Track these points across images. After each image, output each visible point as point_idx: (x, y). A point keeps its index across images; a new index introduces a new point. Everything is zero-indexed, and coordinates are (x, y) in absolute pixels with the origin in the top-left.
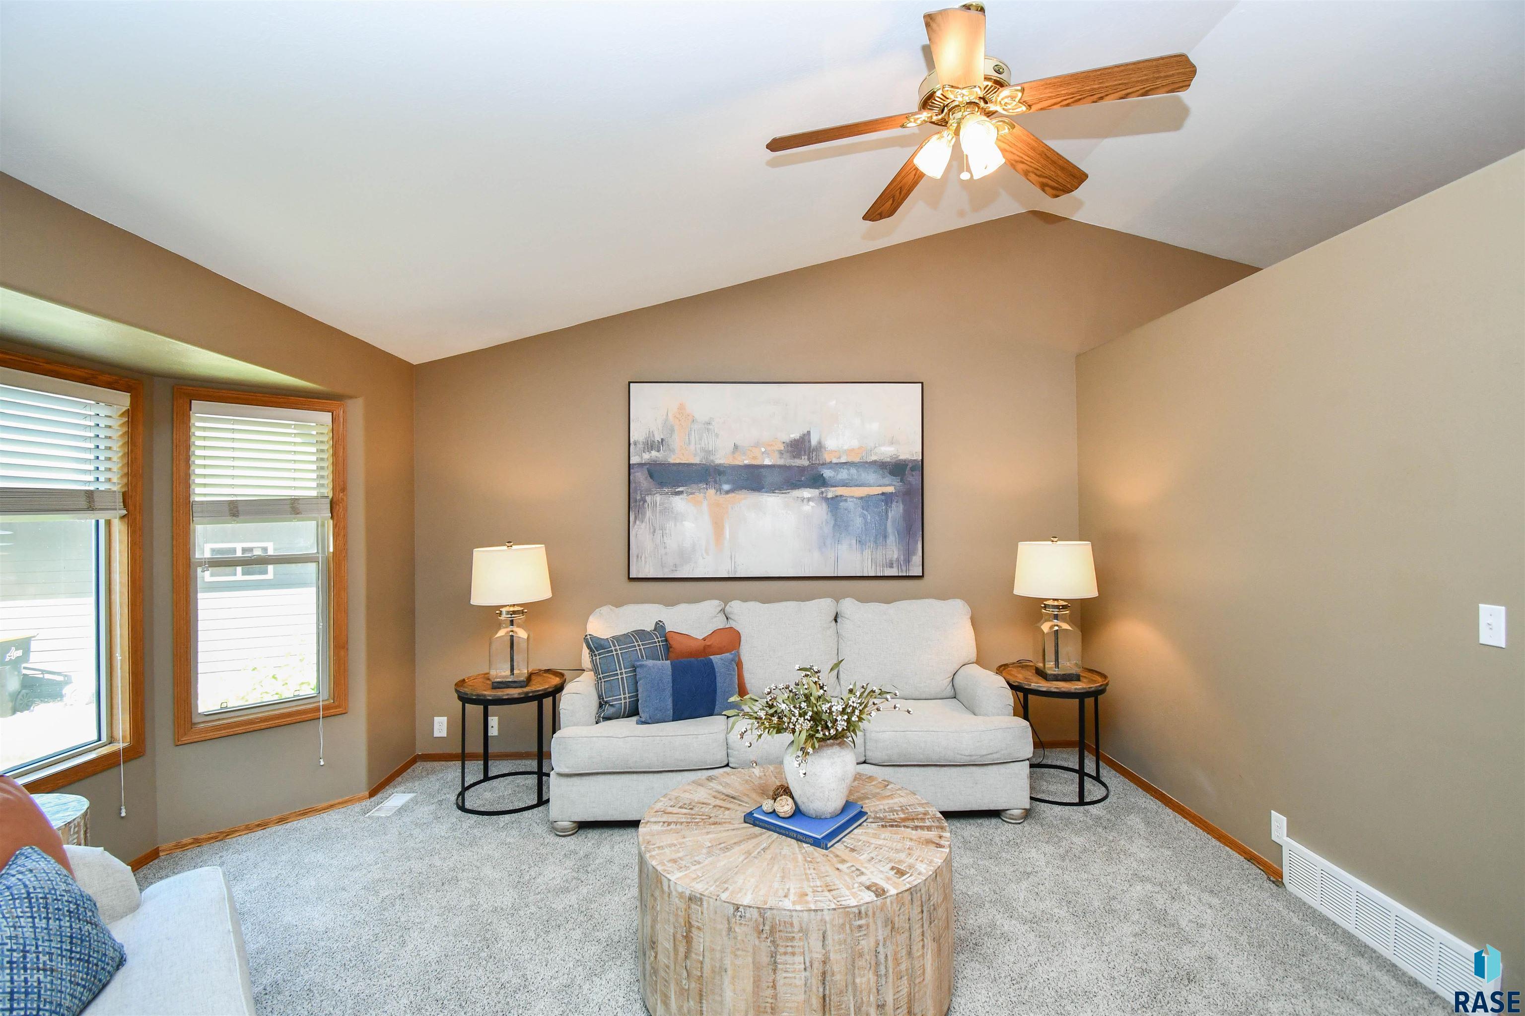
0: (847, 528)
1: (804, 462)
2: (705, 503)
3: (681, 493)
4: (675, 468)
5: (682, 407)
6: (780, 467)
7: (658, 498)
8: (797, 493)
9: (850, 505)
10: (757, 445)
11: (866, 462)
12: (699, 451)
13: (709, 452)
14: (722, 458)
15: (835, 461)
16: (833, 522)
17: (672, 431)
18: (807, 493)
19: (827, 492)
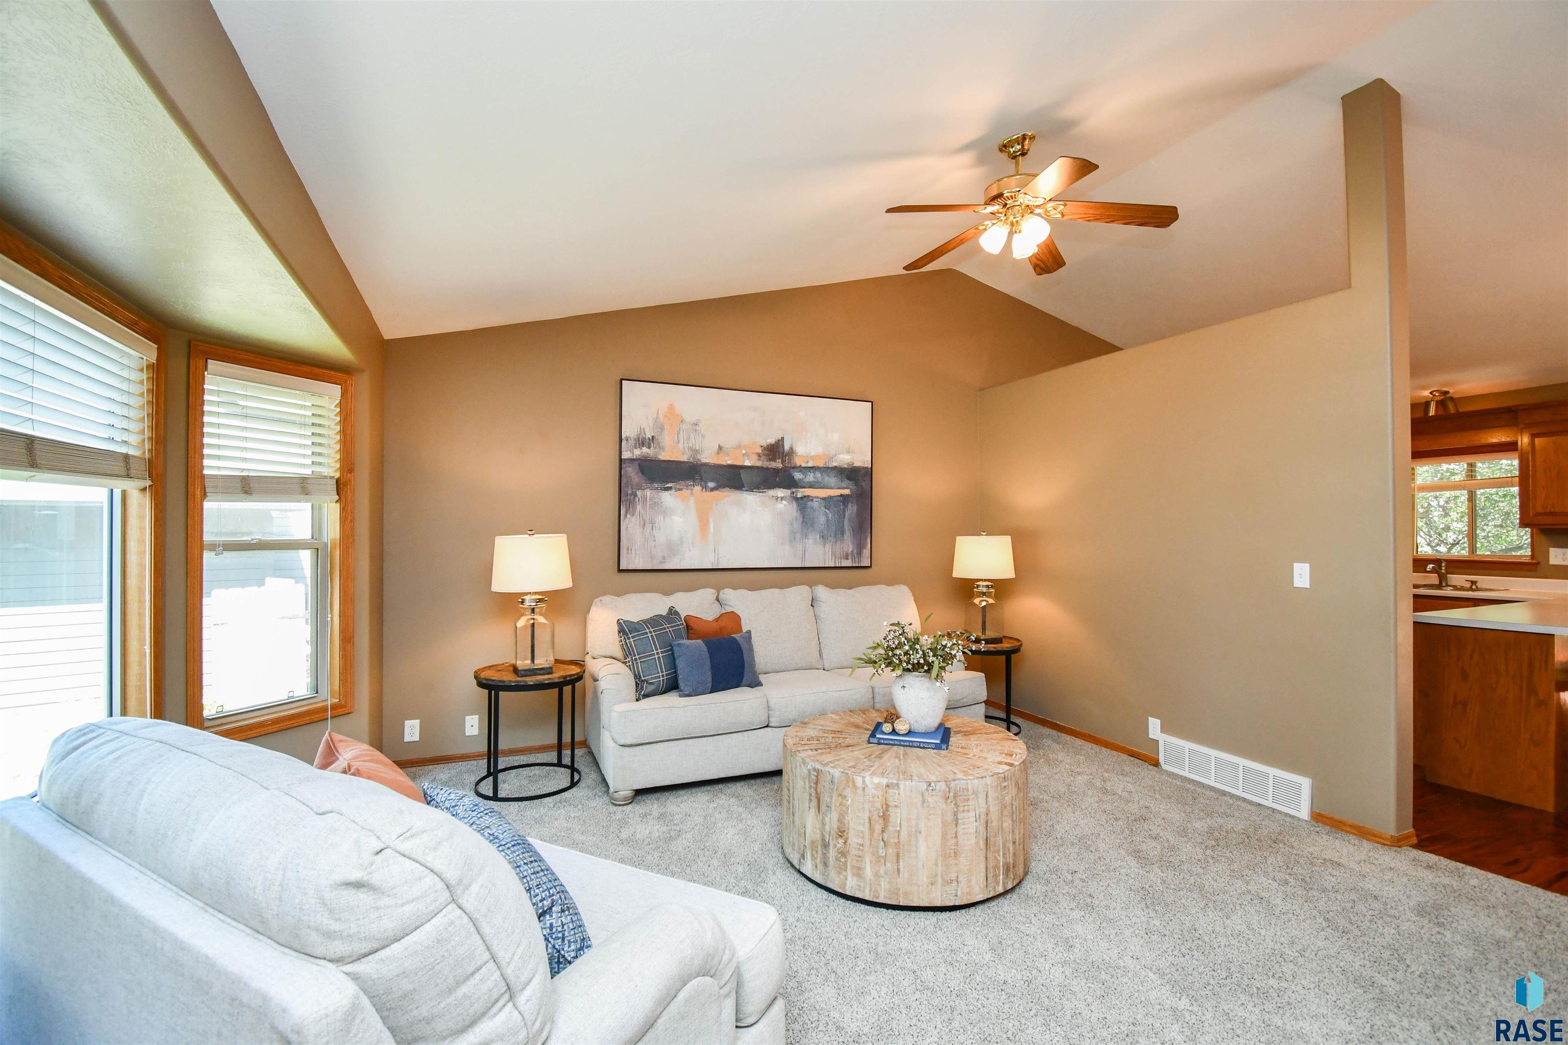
0: (812, 525)
1: (778, 464)
2: (692, 499)
3: (669, 489)
4: (664, 465)
5: (671, 407)
6: (758, 468)
7: (648, 493)
8: (771, 492)
9: (815, 504)
10: (739, 447)
11: (829, 468)
12: (687, 450)
13: (696, 452)
14: (708, 457)
15: (804, 465)
16: (801, 519)
17: (662, 429)
18: (781, 493)
19: (797, 492)
